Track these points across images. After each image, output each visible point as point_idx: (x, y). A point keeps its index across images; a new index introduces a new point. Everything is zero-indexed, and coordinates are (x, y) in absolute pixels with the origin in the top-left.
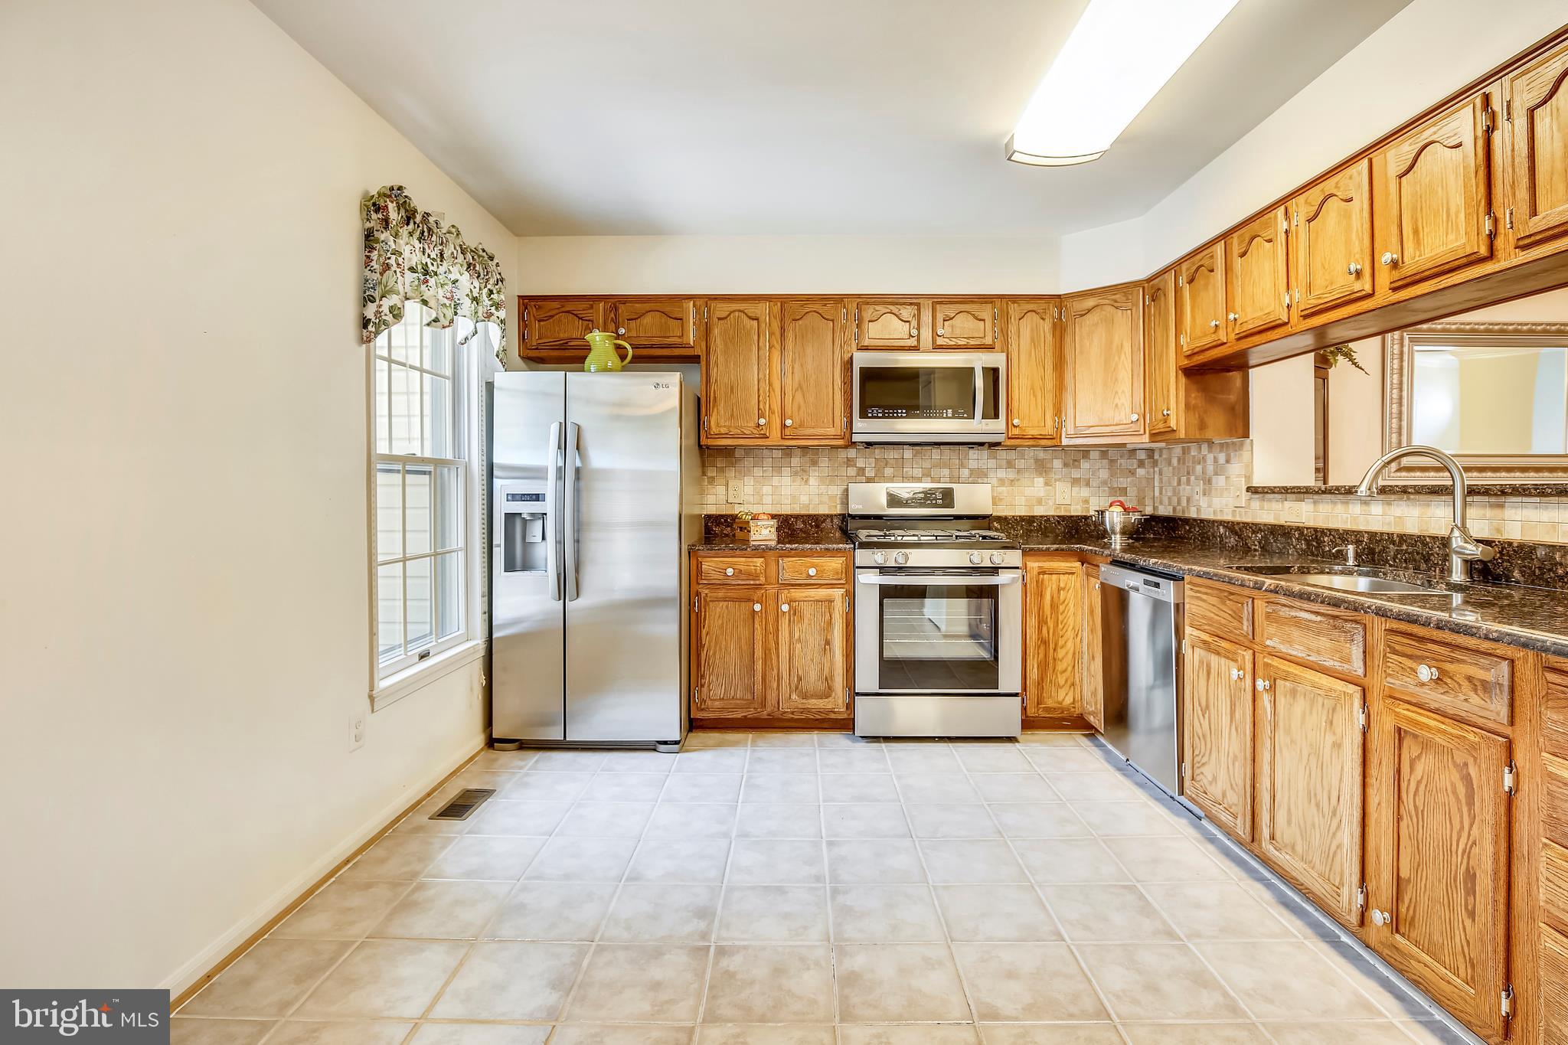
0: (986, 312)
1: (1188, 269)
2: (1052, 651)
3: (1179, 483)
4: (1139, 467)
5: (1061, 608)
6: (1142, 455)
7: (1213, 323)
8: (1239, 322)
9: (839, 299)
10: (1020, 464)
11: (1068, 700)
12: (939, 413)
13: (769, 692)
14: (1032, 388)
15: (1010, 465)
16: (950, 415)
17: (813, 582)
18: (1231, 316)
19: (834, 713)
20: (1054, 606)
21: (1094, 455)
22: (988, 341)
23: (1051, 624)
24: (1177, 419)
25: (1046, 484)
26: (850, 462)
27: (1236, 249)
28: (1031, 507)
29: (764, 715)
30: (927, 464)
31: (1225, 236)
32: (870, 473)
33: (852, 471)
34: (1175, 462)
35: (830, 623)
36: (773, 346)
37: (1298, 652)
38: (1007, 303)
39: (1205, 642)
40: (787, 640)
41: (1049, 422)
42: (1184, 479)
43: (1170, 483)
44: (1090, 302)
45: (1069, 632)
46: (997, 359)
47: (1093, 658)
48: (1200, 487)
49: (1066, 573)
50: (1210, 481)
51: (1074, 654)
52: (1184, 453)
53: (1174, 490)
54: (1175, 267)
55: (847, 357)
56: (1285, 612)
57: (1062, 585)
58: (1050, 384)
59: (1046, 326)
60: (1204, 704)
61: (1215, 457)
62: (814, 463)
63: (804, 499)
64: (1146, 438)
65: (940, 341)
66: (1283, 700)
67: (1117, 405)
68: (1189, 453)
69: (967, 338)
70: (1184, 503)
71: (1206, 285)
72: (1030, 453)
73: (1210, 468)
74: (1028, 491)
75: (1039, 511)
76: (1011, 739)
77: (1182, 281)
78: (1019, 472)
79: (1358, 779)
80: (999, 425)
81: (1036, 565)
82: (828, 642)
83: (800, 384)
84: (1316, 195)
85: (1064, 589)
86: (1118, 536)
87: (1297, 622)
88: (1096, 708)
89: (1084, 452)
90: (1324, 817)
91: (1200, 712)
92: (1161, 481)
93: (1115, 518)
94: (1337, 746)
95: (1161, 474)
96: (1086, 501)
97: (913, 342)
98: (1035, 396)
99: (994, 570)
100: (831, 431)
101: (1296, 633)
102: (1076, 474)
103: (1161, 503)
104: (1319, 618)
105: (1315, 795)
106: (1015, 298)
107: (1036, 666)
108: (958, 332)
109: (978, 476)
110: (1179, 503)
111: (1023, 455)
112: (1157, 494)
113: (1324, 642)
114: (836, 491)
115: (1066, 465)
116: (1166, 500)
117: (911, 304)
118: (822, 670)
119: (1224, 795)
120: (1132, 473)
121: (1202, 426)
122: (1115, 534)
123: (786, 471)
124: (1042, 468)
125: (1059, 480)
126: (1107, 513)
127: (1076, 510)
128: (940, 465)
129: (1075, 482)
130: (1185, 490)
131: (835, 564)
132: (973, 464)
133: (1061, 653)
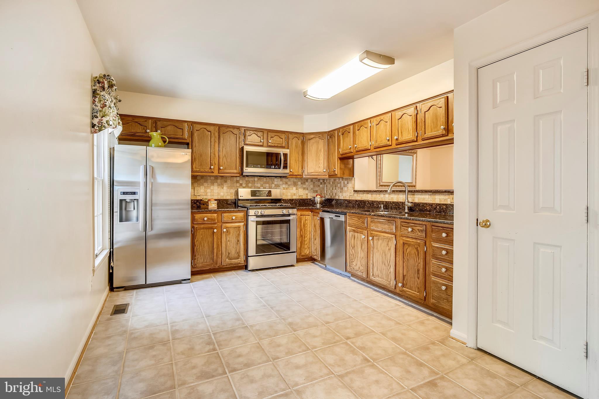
0: (283, 136)
1: (342, 131)
2: (303, 238)
3: (333, 189)
4: (321, 184)
5: (306, 225)
6: (321, 181)
7: (350, 147)
8: (357, 148)
9: (238, 128)
10: (289, 183)
11: (308, 252)
12: (270, 167)
13: (218, 259)
14: (296, 160)
15: (286, 183)
16: (273, 168)
17: (233, 221)
18: (355, 146)
19: (240, 264)
20: (304, 225)
21: (309, 181)
22: (284, 145)
23: (303, 231)
24: (338, 171)
25: (296, 189)
26: (237, 182)
27: (357, 128)
28: (292, 196)
29: (217, 267)
30: (262, 183)
31: (353, 124)
32: (244, 185)
33: (238, 185)
34: (331, 183)
35: (239, 234)
36: (216, 141)
37: (380, 229)
38: (289, 134)
39: (354, 230)
40: (225, 241)
41: (300, 171)
42: (334, 188)
43: (330, 189)
44: (312, 136)
45: (308, 233)
46: (287, 151)
47: (315, 239)
48: (339, 190)
49: (308, 215)
50: (342, 189)
51: (309, 239)
52: (334, 181)
53: (331, 191)
54: (338, 129)
55: (241, 147)
56: (376, 220)
57: (306, 219)
58: (300, 159)
59: (300, 142)
60: (353, 246)
61: (344, 182)
62: (226, 182)
63: (222, 194)
64: (327, 177)
65: (269, 144)
66: (376, 241)
67: (319, 167)
68: (336, 181)
69: (278, 144)
70: (334, 195)
71: (347, 137)
72: (292, 180)
73: (342, 185)
74: (292, 191)
75: (294, 197)
76: (292, 266)
77: (340, 134)
78: (289, 185)
79: (394, 256)
80: (287, 171)
81: (300, 213)
82: (238, 241)
83: (225, 155)
84: (378, 119)
85: (307, 220)
86: (319, 204)
87: (380, 222)
88: (316, 253)
89: (307, 180)
90: (386, 266)
91: (352, 249)
92: (327, 188)
93: (318, 199)
94: (389, 249)
95: (327, 186)
96: (307, 194)
97: (261, 144)
98: (296, 163)
99: (289, 215)
100: (235, 171)
101: (379, 225)
102: (304, 186)
103: (327, 195)
104: (385, 221)
105: (384, 262)
106: (291, 133)
107: (299, 243)
108: (274, 142)
109: (277, 186)
110: (333, 195)
111: (290, 180)
112: (325, 192)
113: (386, 226)
114: (233, 191)
115: (302, 184)
116: (328, 194)
117: (261, 131)
118: (236, 250)
119: (359, 268)
120: (319, 186)
121: (344, 174)
122: (318, 204)
123: (216, 184)
124: (295, 184)
125: (300, 188)
126: (316, 198)
127: (304, 197)
128: (266, 183)
129: (304, 189)
130: (335, 191)
131: (241, 215)
132: (276, 183)
133: (306, 239)
